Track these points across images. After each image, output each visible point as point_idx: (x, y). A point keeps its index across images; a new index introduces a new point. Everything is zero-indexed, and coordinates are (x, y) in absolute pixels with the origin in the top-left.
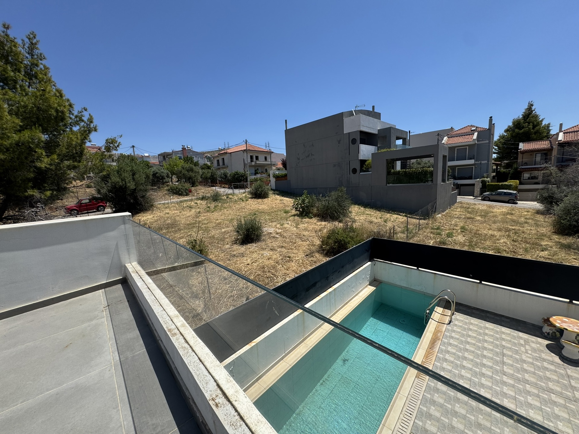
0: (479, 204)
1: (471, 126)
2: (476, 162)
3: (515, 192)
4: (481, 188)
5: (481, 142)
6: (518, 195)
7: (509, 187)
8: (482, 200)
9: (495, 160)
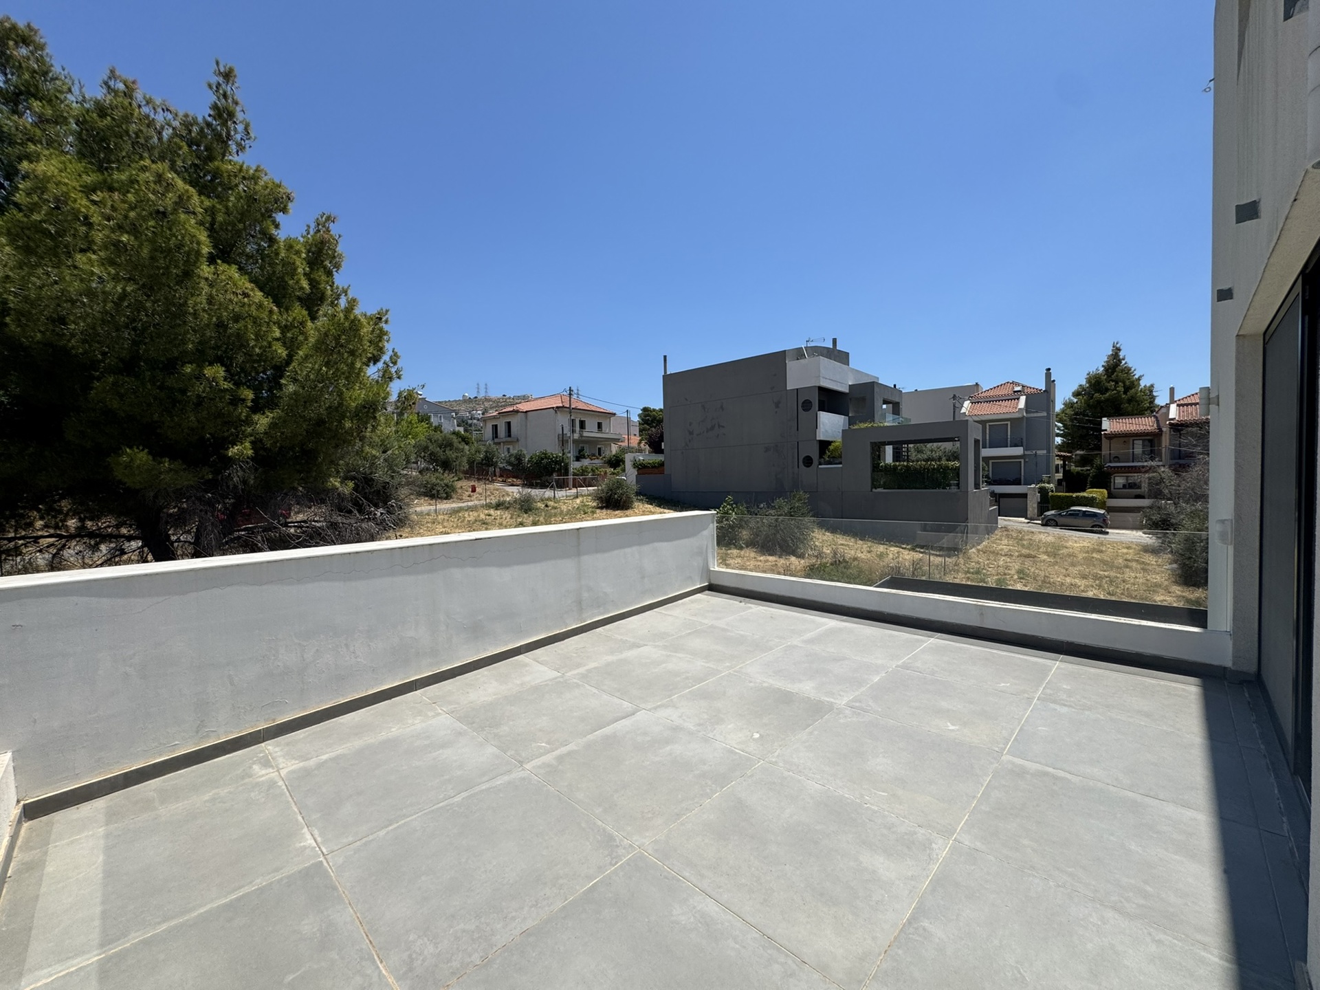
0: (1040, 532)
1: (1013, 383)
2: (1026, 453)
3: (1102, 512)
4: (1039, 503)
5: (1032, 415)
6: (1108, 517)
7: (1090, 502)
8: (1042, 525)
9: (1060, 448)
